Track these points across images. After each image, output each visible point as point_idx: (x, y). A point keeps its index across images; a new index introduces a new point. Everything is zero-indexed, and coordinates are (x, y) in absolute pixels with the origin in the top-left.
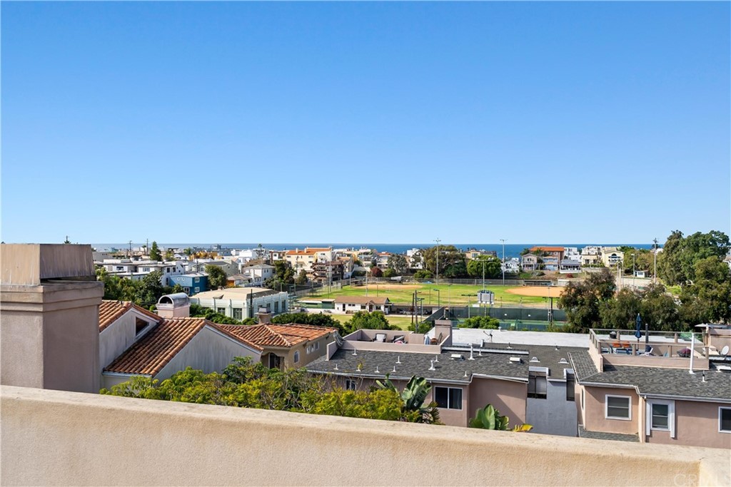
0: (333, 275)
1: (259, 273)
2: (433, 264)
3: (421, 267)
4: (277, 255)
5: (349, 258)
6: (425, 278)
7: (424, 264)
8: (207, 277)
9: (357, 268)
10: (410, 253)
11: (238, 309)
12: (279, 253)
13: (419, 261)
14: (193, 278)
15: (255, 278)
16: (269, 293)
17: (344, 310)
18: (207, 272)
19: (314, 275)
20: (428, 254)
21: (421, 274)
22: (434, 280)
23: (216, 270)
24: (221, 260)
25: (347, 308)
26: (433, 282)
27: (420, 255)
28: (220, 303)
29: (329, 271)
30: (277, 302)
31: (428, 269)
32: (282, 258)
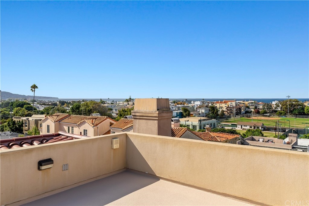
0: (236, 112)
1: (203, 111)
2: (286, 108)
3: (279, 109)
4: (211, 103)
5: (244, 105)
6: (282, 115)
7: (281, 108)
8: (182, 112)
9: (247, 109)
10: (274, 103)
11: (195, 126)
12: (212, 103)
13: (279, 107)
14: (177, 113)
15: (202, 113)
16: (208, 119)
17: (242, 128)
18: (182, 110)
19: (228, 112)
20: (283, 103)
21: (280, 112)
22: (287, 116)
23: (186, 110)
24: (188, 105)
25: (243, 127)
26: (286, 117)
27: (279, 104)
28: (188, 123)
29: (234, 111)
30: (211, 124)
31: (284, 110)
32: (213, 105)
